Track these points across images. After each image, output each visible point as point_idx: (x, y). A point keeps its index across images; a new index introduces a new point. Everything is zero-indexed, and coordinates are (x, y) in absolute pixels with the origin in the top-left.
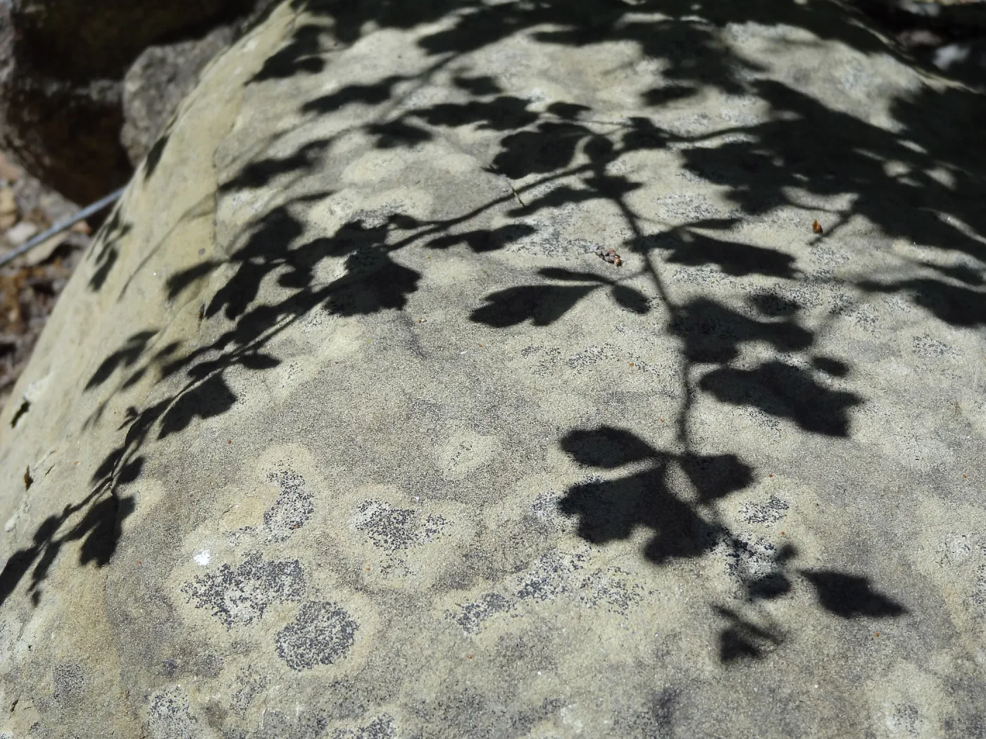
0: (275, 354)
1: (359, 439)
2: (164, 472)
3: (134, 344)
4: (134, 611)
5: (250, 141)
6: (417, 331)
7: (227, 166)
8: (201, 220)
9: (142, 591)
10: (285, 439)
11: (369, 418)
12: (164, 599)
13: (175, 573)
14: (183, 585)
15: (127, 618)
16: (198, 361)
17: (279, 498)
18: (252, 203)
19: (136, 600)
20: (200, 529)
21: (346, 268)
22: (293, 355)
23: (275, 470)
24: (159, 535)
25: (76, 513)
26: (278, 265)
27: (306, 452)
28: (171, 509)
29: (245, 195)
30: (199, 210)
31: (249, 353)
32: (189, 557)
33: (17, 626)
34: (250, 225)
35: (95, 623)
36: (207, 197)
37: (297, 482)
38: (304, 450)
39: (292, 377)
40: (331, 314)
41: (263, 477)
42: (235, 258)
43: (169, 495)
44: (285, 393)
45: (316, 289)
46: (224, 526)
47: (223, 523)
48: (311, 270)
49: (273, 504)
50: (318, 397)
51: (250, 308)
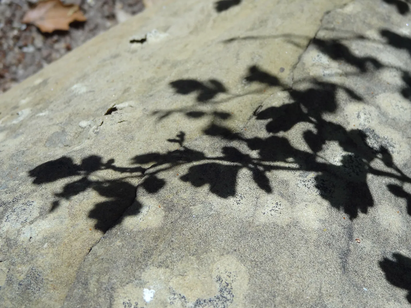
0: (273, 184)
1: (278, 299)
2: (169, 208)
3: (211, 86)
4: (93, 286)
5: (348, 27)
6: (352, 247)
7: (327, 29)
8: (295, 48)
9: (104, 279)
10: (242, 259)
11: (293, 289)
12: (111, 297)
13: (129, 287)
14: (126, 300)
15: (86, 284)
16: (235, 144)
17: (213, 298)
18: (325, 68)
19: (98, 281)
20: (161, 270)
21: (342, 161)
22: (282, 196)
23: (224, 276)
24: (138, 252)
25: (113, 172)
26: (311, 122)
27: (247, 281)
28: (156, 239)
29: (325, 59)
30: (297, 40)
31: (261, 168)
32: (142, 285)
33: (36, 213)
34: (315, 81)
35: (70, 265)
36: (306, 37)
37: (229, 297)
38: (247, 276)
39: (273, 212)
40: (317, 187)
41: (215, 274)
42: (293, 93)
43: (162, 228)
44: (262, 219)
45: (319, 160)
46: (174, 283)
47: (174, 280)
48: (324, 143)
49: (207, 298)
50: (277, 244)
51: (281, 134)
